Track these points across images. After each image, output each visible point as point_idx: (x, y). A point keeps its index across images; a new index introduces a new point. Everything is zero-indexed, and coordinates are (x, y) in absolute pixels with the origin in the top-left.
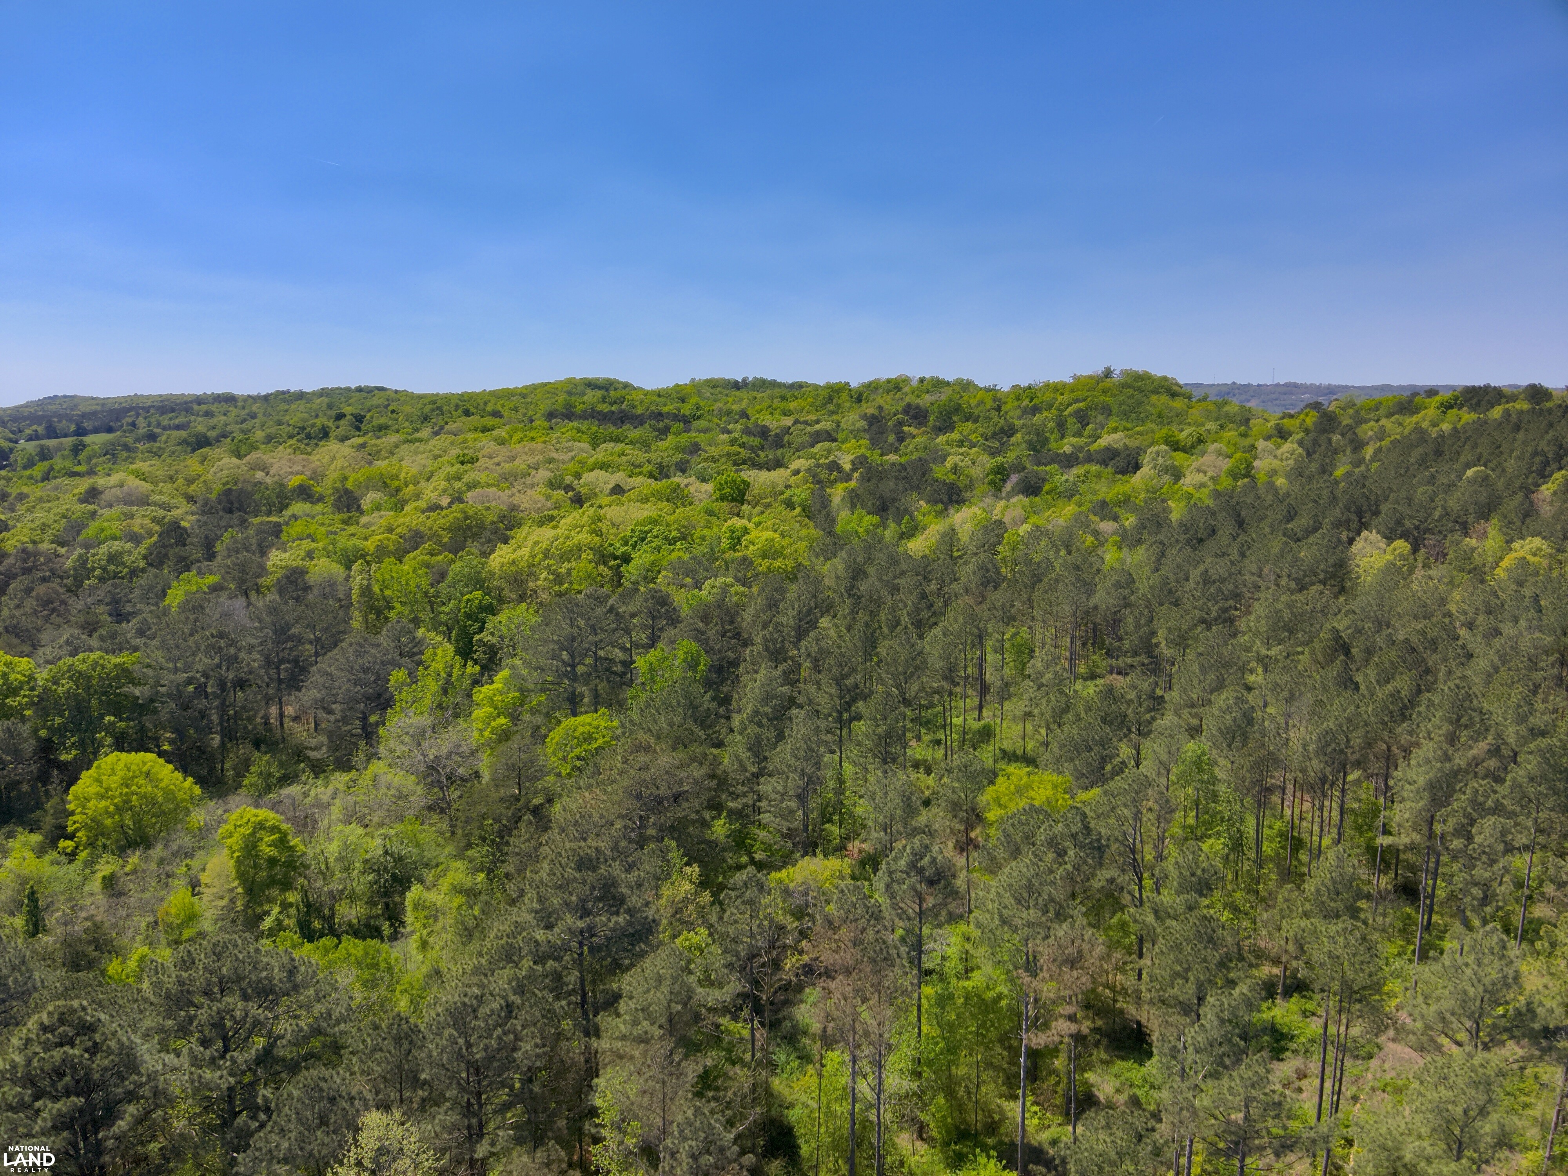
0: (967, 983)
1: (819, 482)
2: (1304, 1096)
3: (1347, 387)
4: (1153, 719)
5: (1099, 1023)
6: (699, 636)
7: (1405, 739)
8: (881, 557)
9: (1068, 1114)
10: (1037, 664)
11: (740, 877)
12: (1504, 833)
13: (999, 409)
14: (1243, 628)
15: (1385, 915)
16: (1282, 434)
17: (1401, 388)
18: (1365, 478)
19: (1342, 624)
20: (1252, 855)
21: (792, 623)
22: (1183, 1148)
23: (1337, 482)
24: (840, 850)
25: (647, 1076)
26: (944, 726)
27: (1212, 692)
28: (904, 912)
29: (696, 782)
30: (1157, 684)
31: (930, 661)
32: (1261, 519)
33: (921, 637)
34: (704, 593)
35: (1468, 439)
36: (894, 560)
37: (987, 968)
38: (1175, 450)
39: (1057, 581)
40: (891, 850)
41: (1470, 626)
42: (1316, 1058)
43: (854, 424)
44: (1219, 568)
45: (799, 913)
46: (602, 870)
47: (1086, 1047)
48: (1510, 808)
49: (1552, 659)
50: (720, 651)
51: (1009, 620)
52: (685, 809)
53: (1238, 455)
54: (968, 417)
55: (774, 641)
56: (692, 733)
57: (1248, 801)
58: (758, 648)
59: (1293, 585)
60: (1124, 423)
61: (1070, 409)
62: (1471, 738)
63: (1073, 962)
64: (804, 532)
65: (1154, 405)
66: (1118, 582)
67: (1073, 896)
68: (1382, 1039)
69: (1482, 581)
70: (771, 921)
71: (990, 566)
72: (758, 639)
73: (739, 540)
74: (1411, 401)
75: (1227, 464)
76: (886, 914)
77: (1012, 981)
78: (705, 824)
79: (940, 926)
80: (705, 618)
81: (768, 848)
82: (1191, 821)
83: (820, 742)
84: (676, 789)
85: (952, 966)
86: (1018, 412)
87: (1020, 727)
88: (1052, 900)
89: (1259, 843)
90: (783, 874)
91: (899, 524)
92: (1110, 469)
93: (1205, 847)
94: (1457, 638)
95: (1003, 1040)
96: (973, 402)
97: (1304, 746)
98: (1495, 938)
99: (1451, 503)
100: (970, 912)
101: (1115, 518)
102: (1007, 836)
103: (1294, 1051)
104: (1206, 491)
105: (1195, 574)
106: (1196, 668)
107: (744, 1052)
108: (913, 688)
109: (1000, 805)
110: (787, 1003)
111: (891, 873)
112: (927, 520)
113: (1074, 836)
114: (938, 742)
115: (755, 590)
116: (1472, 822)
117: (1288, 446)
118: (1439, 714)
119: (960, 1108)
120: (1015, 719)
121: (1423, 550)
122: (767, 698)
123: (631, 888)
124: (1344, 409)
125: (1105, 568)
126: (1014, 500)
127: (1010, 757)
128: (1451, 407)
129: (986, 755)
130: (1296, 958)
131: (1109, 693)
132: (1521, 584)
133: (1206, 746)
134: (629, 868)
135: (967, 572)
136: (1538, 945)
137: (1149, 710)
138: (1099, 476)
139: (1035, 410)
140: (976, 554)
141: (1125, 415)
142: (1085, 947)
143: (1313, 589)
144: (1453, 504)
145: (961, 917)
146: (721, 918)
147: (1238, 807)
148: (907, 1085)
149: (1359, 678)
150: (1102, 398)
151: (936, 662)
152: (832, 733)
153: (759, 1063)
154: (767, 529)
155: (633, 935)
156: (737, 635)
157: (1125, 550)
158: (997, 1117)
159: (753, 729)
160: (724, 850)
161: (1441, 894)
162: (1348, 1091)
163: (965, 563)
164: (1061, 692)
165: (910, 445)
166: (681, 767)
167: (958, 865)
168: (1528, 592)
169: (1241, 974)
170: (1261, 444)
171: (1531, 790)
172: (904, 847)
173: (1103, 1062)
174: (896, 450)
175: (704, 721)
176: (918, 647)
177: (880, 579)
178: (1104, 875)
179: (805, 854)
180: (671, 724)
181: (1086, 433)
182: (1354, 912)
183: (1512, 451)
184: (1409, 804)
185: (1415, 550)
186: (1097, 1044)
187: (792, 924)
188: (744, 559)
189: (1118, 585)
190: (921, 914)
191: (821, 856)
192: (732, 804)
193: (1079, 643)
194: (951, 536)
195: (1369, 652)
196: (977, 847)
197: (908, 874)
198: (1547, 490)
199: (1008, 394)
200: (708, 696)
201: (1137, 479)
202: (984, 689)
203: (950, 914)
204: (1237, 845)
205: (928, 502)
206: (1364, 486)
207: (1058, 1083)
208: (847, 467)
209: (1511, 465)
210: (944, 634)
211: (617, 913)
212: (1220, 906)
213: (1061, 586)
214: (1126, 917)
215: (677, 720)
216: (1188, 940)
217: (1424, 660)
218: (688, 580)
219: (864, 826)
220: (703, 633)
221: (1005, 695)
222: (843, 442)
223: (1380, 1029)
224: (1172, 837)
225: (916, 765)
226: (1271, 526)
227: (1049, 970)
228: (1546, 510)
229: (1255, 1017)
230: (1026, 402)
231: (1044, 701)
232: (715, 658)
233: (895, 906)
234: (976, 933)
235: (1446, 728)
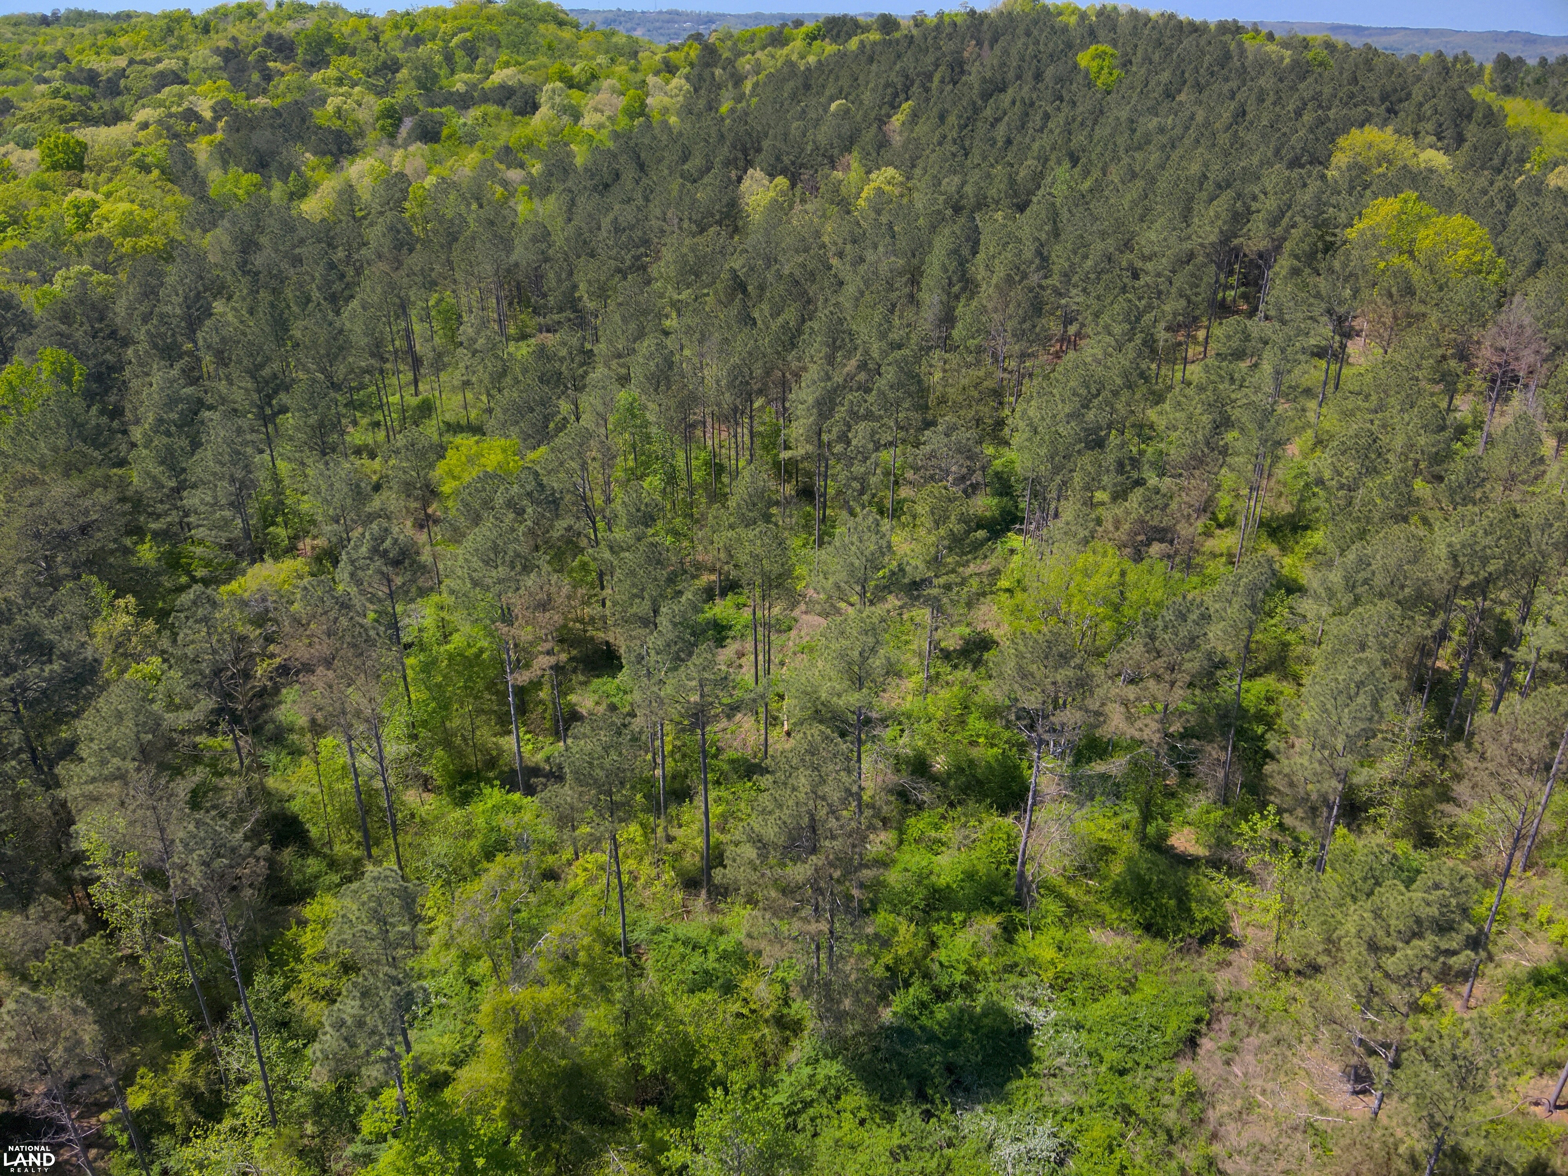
0: (448, 647)
1: (176, 136)
2: (744, 670)
3: (724, 15)
4: (586, 373)
5: (574, 652)
6: (62, 340)
7: (794, 365)
8: (272, 224)
9: (557, 733)
10: (467, 330)
11: (186, 598)
12: (873, 433)
13: (376, 39)
14: (655, 274)
15: (791, 516)
16: (670, 68)
17: (773, 17)
18: (747, 114)
19: (737, 263)
20: (685, 484)
21: (178, 311)
22: (655, 734)
23: (723, 119)
24: (291, 550)
25: (131, 807)
26: (381, 406)
27: (634, 342)
28: (374, 595)
29: (106, 509)
30: (584, 338)
31: (353, 338)
32: (659, 161)
33: (338, 313)
34: (57, 287)
35: (831, 71)
36: (289, 226)
37: (466, 628)
38: (571, 87)
39: (473, 238)
40: (349, 540)
41: (841, 255)
42: (750, 638)
43: (205, 61)
44: (628, 215)
45: (260, 620)
46: (19, 620)
47: (565, 675)
48: (877, 413)
49: (904, 279)
50: (94, 355)
51: (431, 285)
52: (100, 539)
53: (631, 92)
54: (344, 50)
55: (162, 336)
56: (85, 455)
57: (676, 437)
58: (143, 347)
59: (694, 227)
60: (515, 56)
61: (455, 40)
62: (844, 357)
63: (544, 606)
64: (169, 200)
65: (543, 36)
66: (534, 235)
67: (537, 548)
68: (796, 613)
69: (848, 212)
70: (232, 633)
71: (400, 226)
72: (141, 335)
73: (87, 216)
74: (781, 32)
75: (622, 102)
76: (355, 601)
77: (491, 635)
78: (127, 552)
79: (412, 600)
80: (66, 317)
81: (208, 564)
82: (631, 464)
83: (245, 443)
84: (82, 520)
85: (431, 634)
86: (399, 43)
87: (460, 397)
88: (518, 555)
89: (689, 475)
90: (234, 585)
91: (286, 183)
92: (508, 110)
93: (645, 485)
94: (830, 268)
95: (491, 686)
96: (346, 30)
97: (718, 382)
98: (871, 519)
99: (820, 137)
100: (440, 583)
101: (522, 166)
102: (466, 505)
103: (733, 638)
104: (605, 132)
105: (606, 222)
106: (617, 318)
107: (230, 762)
108: (340, 371)
109: (454, 478)
110: (264, 708)
111: (352, 562)
112: (316, 176)
113: (529, 494)
114: (377, 424)
115: (123, 277)
116: (849, 428)
117: (677, 81)
118: (819, 339)
119: (461, 754)
120: (454, 389)
121: (800, 185)
122: (171, 402)
123: (59, 633)
124: (722, 41)
125: (520, 221)
126: (412, 148)
127: (455, 428)
128: (815, 38)
129: (431, 429)
130: (727, 563)
131: (542, 352)
132: (878, 212)
133: (636, 392)
134: (51, 612)
135: (376, 234)
136: (903, 519)
137: (582, 365)
138: (498, 117)
139: (418, 41)
140: (381, 213)
141: (515, 47)
142: (553, 590)
143: (712, 230)
144: (822, 139)
145: (432, 589)
146: (175, 641)
147: (668, 445)
148: (405, 748)
149: (756, 315)
150: (488, 27)
151: (359, 338)
152: (258, 431)
153: (249, 769)
154: (121, 199)
155: (75, 679)
156: (113, 334)
157: (536, 200)
158: (494, 753)
159: (160, 441)
160: (158, 574)
161: (831, 491)
162: (776, 659)
163: (371, 225)
164: (497, 357)
165: (280, 84)
166: (83, 494)
167: (420, 542)
168: (884, 219)
169: (685, 584)
170: (651, 80)
171: (891, 395)
172: (363, 535)
173: (582, 683)
174: (265, 92)
175: (95, 440)
176: (338, 325)
177: (277, 251)
178: (561, 525)
179: (253, 562)
180: (55, 449)
181: (477, 68)
182: (767, 518)
183: (867, 83)
184: (802, 421)
185: (793, 185)
186: (574, 671)
187: (254, 633)
188: (100, 240)
189: (535, 239)
190: (391, 595)
191: (271, 561)
192: (153, 526)
193: (505, 303)
194: (348, 193)
195: (762, 288)
196: (436, 522)
197: (371, 559)
198: (897, 120)
199: (384, 22)
200: (94, 410)
201: (537, 120)
202: (416, 363)
203: (419, 588)
204: (671, 479)
205: (315, 154)
206: (746, 123)
207: (545, 710)
208: (208, 115)
209: (867, 97)
210: (364, 308)
211: (50, 662)
212: (663, 533)
213: (478, 244)
214: (586, 559)
215: (61, 443)
216: (640, 566)
217: (806, 292)
218: (32, 274)
219: (313, 522)
220: (69, 337)
221: (439, 366)
222: (196, 84)
223: (793, 606)
224: (617, 481)
225: (358, 452)
226: (669, 167)
227: (524, 616)
228: (897, 140)
229: (701, 618)
230: (406, 31)
231: (480, 368)
232: (91, 364)
233: (363, 592)
234: (450, 600)
235: (825, 350)
